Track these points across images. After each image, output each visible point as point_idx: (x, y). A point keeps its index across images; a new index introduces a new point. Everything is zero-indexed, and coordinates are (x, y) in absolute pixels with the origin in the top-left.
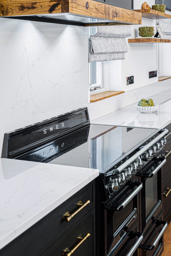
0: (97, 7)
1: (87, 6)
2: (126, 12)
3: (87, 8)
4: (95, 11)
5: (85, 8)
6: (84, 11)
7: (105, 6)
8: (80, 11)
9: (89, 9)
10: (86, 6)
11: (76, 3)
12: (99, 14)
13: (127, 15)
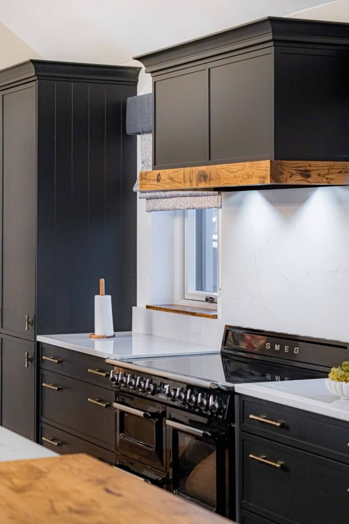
0: (171, 176)
1: (159, 178)
2: (226, 170)
3: (158, 180)
4: (169, 181)
5: (156, 181)
6: (155, 185)
7: (184, 172)
8: (150, 186)
9: (161, 181)
10: (157, 178)
11: (146, 179)
12: (174, 185)
13: (228, 173)
